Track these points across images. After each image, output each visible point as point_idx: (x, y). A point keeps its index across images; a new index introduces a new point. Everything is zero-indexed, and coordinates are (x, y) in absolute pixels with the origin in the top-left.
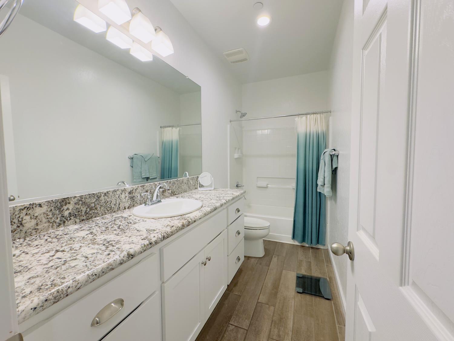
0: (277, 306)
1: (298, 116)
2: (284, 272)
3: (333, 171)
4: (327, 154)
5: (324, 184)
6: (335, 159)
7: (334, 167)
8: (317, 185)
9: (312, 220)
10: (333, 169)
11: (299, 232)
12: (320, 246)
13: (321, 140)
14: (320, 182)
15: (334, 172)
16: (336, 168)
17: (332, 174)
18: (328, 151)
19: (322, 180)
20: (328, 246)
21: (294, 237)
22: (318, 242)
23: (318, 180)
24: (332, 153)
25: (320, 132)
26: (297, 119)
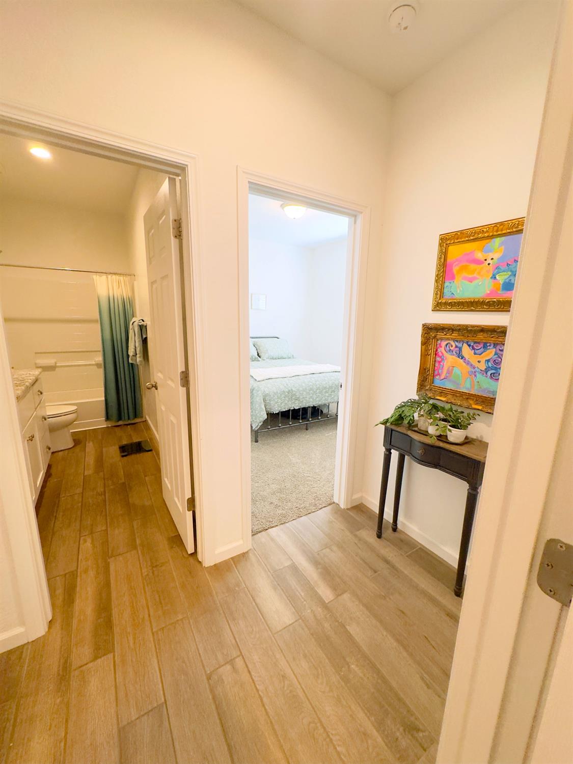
0: (105, 471)
1: (95, 273)
2: (104, 450)
3: (143, 341)
4: (136, 324)
5: (136, 354)
6: (144, 329)
7: (144, 336)
8: (128, 356)
9: (126, 396)
10: (143, 339)
11: (114, 411)
12: (137, 420)
13: (128, 306)
14: (131, 353)
15: (145, 341)
16: (146, 338)
17: (143, 343)
18: (136, 320)
19: (133, 350)
20: (146, 418)
21: (108, 418)
22: (136, 416)
23: (129, 351)
24: (140, 324)
25: (125, 297)
26: (96, 277)
